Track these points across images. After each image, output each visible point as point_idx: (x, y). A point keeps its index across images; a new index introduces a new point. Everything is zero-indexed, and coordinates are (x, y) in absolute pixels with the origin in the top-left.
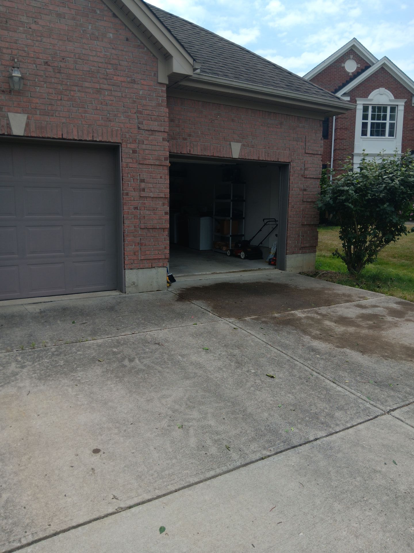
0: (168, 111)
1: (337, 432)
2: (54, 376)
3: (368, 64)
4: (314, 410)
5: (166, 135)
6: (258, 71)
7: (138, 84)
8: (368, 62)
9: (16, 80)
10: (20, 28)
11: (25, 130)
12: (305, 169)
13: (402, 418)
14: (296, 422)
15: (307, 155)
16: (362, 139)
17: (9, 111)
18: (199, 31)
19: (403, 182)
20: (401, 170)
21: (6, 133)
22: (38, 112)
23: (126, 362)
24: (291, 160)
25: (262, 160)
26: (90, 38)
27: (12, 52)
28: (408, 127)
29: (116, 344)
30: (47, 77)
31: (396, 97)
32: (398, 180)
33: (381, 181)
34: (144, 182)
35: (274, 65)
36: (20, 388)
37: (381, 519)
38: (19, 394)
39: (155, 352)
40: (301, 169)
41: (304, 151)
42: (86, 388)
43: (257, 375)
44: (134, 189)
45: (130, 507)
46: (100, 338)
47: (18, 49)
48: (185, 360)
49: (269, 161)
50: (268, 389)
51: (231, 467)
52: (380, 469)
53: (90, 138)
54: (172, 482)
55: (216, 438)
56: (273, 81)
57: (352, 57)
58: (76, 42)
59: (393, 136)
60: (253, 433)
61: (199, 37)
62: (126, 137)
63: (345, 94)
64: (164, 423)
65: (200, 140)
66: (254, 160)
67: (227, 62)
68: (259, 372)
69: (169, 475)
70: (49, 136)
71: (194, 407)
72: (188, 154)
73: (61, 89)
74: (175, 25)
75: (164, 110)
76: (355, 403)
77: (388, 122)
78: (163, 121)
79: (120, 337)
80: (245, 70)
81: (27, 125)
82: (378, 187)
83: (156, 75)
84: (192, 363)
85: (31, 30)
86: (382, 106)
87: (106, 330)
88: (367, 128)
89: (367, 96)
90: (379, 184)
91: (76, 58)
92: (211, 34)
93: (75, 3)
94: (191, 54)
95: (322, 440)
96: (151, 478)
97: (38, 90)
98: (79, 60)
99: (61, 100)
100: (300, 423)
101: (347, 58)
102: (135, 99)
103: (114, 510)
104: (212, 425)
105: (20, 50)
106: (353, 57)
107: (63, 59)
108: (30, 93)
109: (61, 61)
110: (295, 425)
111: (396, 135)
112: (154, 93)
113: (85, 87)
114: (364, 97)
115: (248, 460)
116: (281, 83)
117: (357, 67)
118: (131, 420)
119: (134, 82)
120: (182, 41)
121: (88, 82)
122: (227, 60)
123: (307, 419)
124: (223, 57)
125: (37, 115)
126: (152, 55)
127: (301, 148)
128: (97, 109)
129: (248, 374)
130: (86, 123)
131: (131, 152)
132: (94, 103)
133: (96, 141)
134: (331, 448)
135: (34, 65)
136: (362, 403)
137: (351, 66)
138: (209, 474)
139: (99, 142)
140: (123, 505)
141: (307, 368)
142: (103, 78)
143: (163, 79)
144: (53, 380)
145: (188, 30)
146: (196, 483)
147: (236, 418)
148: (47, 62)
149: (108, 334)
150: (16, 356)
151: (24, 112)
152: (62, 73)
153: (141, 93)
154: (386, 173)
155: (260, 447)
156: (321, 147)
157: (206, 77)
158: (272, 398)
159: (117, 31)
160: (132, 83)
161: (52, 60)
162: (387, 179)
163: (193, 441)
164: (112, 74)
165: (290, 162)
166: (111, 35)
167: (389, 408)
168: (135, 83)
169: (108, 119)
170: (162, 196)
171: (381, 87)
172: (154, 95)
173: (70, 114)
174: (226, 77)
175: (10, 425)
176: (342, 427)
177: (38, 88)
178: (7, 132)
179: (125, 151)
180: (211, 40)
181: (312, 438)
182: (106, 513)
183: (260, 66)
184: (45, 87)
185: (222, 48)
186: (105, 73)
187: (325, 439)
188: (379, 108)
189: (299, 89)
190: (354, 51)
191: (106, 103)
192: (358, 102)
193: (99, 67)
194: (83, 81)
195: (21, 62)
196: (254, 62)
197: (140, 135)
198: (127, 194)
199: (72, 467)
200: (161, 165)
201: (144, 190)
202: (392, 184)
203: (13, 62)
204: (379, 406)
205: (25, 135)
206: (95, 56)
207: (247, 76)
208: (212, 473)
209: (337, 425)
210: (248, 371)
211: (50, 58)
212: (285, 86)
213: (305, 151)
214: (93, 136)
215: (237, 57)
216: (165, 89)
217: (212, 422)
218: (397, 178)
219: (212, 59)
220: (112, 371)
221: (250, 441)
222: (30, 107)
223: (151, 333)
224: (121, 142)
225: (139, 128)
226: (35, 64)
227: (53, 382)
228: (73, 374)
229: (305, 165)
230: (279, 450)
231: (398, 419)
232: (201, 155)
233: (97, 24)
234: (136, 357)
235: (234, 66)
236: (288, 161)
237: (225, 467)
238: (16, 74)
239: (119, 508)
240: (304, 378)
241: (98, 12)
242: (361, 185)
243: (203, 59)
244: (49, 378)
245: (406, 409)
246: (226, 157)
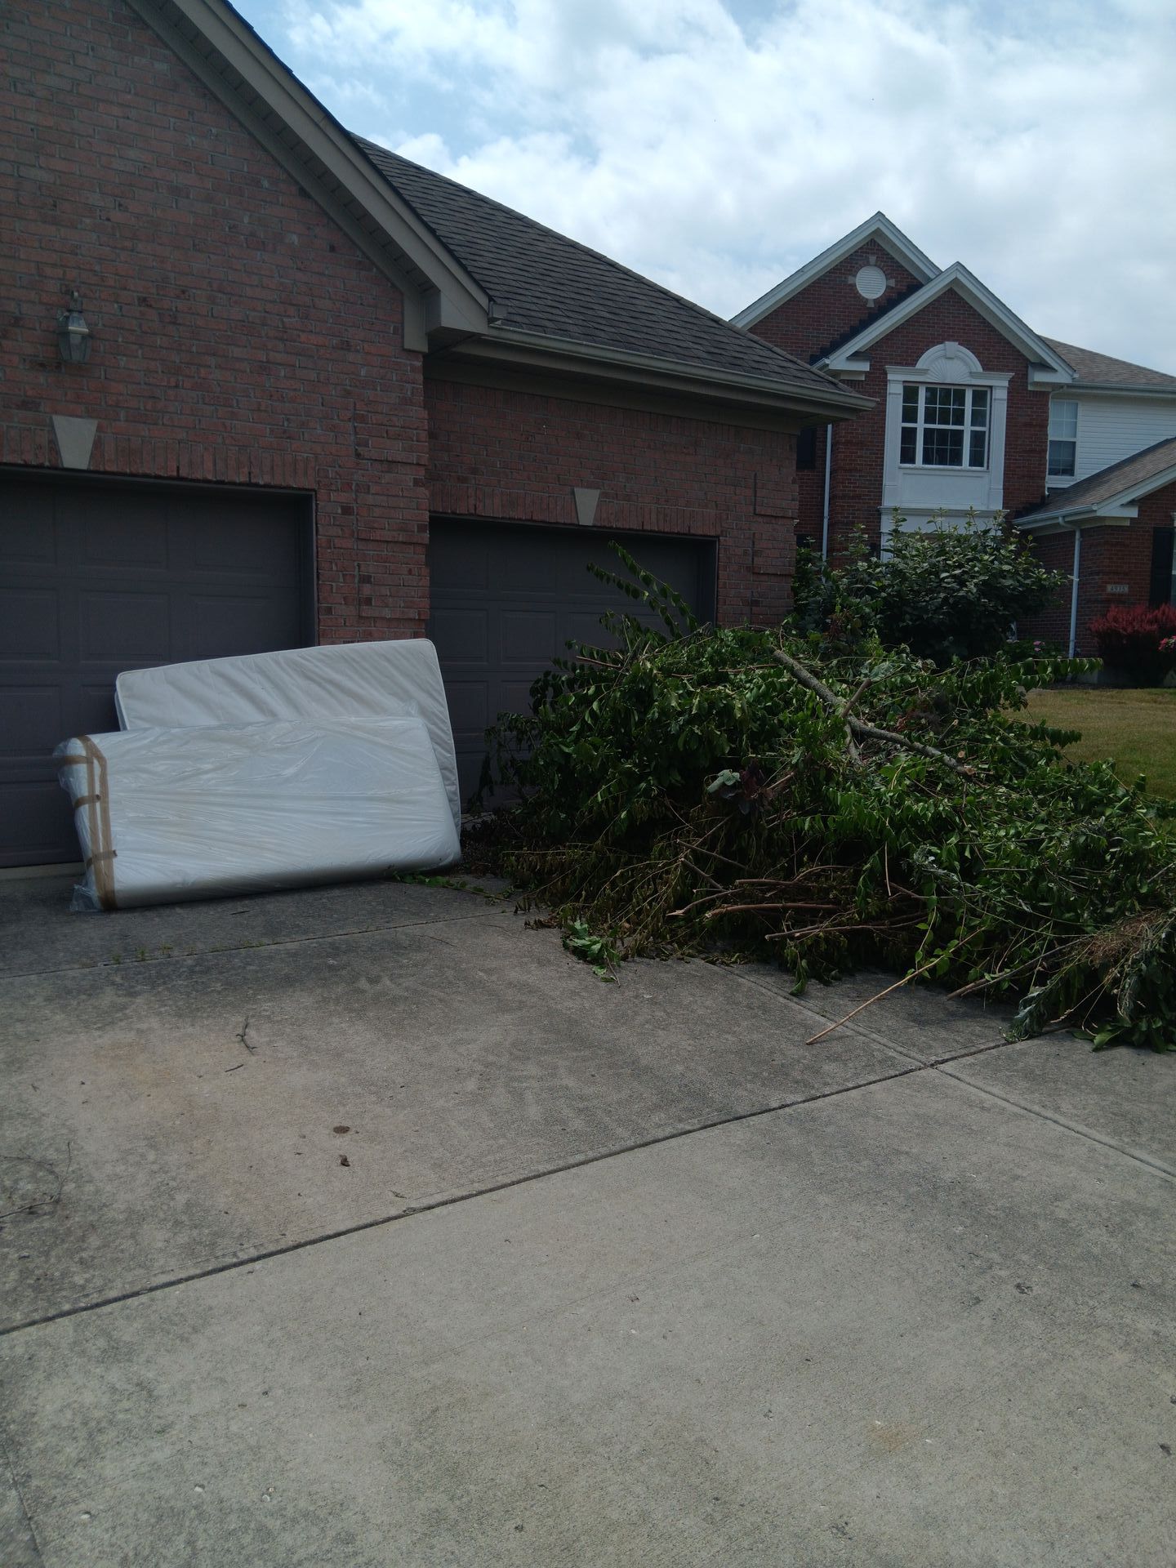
0: (426, 416)
1: (825, 1096)
2: (209, 1010)
3: (915, 278)
4: (779, 1060)
5: (421, 473)
6: (637, 315)
7: (358, 351)
8: (915, 274)
9: (75, 340)
10: (84, 219)
11: (92, 456)
12: (755, 554)
13: (957, 1074)
14: (742, 1080)
15: (760, 519)
16: (902, 471)
17: (56, 413)
18: (491, 212)
19: (986, 589)
20: (980, 561)
21: (47, 464)
22: (122, 415)
23: (363, 984)
24: (722, 531)
25: (651, 531)
26: (245, 245)
27: (65, 272)
28: (1019, 443)
29: (329, 950)
30: (146, 333)
31: (987, 366)
32: (976, 584)
33: (935, 585)
34: (369, 582)
35: (678, 300)
36: (140, 1032)
37: (902, 1216)
38: (143, 1041)
39: (423, 966)
40: (745, 553)
41: (751, 508)
42: (288, 1030)
43: (656, 1003)
44: (345, 598)
45: (430, 1208)
46: (288, 940)
47: (79, 268)
48: (494, 978)
49: (667, 533)
50: (682, 1026)
51: (617, 1148)
52: (908, 1150)
53: (243, 479)
54: (504, 1171)
55: (581, 1106)
56: (676, 343)
57: (873, 259)
58: (213, 253)
59: (981, 465)
60: (655, 1098)
61: (490, 227)
62: (327, 477)
63: (856, 356)
64: (471, 1085)
65: (499, 481)
66: (630, 529)
67: (562, 294)
68: (661, 997)
69: (495, 1161)
70: (148, 472)
71: (529, 1058)
72: (471, 514)
73: (178, 361)
74: (429, 197)
75: (418, 414)
76: (864, 1050)
77: (967, 428)
78: (415, 439)
79: (336, 938)
80: (608, 315)
81: (98, 444)
82: (927, 599)
83: (399, 331)
84: (510, 983)
85: (110, 224)
86: (953, 387)
87: (298, 926)
88: (914, 443)
89: (913, 363)
90: (931, 591)
91: (212, 290)
92: (520, 220)
93: (213, 164)
94: (474, 275)
95: (794, 1107)
96: (460, 1166)
97: (122, 364)
98: (220, 295)
99: (177, 386)
100: (751, 1081)
101: (860, 262)
102: (349, 388)
103: (401, 1212)
104: (570, 1085)
105: (84, 269)
106: (877, 261)
107: (183, 292)
108: (105, 371)
109: (178, 297)
110: (741, 1085)
111: (988, 462)
112: (394, 375)
113: (233, 357)
114: (907, 365)
115: (649, 1138)
116: (696, 346)
117: (887, 287)
118: (400, 1080)
119: (346, 346)
120: (450, 241)
121: (239, 346)
122: (562, 288)
123: (765, 1074)
124: (552, 280)
125: (120, 420)
126: (389, 284)
127: (743, 502)
128: (259, 410)
129: (636, 1001)
130: (234, 443)
131: (340, 511)
132: (252, 395)
133: (257, 485)
134: (813, 1120)
135: (116, 305)
136: (879, 1050)
137: (871, 284)
138: (571, 1161)
139: (265, 486)
140: (414, 1205)
141: (764, 991)
142: (276, 338)
143: (415, 340)
144: (209, 1016)
145: (463, 211)
146: (550, 1172)
147: (619, 1075)
148: (145, 299)
149: (306, 932)
150: (109, 974)
151: (89, 414)
152: (179, 324)
153: (363, 373)
154: (947, 568)
155: (670, 1118)
156: (793, 500)
157: (514, 336)
158: (690, 1042)
159: (309, 229)
160: (342, 349)
161: (158, 294)
162: (949, 580)
163: (534, 1112)
164: (297, 330)
165: (718, 537)
166: (295, 238)
167: (933, 1058)
168: (349, 350)
169: (285, 432)
170: (411, 616)
171: (949, 340)
172: (394, 378)
173: (197, 422)
174: (566, 336)
175: (147, 1093)
176: (836, 1088)
177: (124, 359)
178: (50, 461)
179: (326, 507)
180: (520, 234)
181: (774, 1105)
182: (385, 1216)
183: (644, 303)
184: (140, 356)
185: (549, 256)
186: (281, 326)
187: (801, 1105)
188: (946, 393)
189: (739, 362)
190: (879, 245)
191: (282, 397)
192: (890, 377)
193: (266, 312)
194: (230, 344)
195: (85, 296)
196: (628, 294)
197: (360, 472)
198: (329, 611)
199: (299, 1154)
200: (410, 544)
201: (368, 601)
202: (961, 593)
203: (68, 297)
204: (913, 1054)
205: (92, 468)
206: (257, 286)
207: (613, 330)
208: (580, 1158)
209: (826, 1084)
210: (636, 997)
211: (154, 291)
212: (705, 355)
213: (755, 509)
214: (250, 473)
215: (587, 281)
216: (419, 364)
217: (570, 1082)
218: (973, 577)
219: (527, 286)
220: (337, 1001)
221: (649, 1109)
222: (103, 403)
223: (408, 930)
224: (316, 488)
225: (358, 455)
226: (118, 303)
227: (211, 1020)
228: (250, 1006)
229: (753, 542)
230: (710, 1122)
231: (950, 1075)
232: (502, 518)
233: (263, 212)
234: (382, 974)
235: (582, 304)
236: (713, 534)
237: (605, 1148)
238: (78, 327)
239: (408, 1209)
240: (759, 1007)
241: (266, 184)
242: (889, 594)
243: (506, 288)
244: (199, 1014)
245: (970, 1059)
246: (564, 524)
